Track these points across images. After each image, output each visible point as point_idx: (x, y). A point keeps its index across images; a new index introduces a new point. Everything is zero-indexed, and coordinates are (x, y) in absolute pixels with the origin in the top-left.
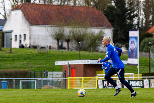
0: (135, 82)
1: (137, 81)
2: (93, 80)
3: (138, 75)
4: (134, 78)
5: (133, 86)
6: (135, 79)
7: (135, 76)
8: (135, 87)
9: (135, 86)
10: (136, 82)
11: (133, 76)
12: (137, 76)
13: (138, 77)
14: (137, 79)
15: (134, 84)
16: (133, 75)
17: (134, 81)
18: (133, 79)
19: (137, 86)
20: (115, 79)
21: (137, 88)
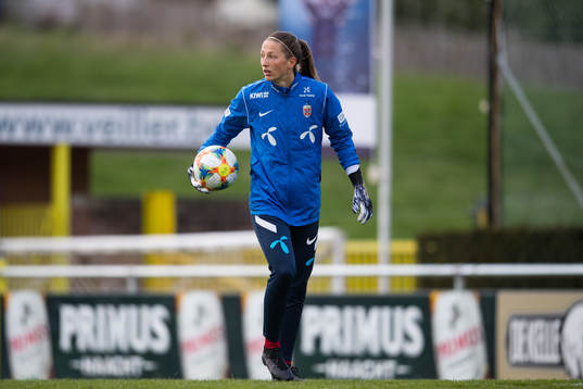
0: (348, 313)
1: (368, 302)
3: (383, 244)
5: (335, 356)
6: (357, 290)
7: (352, 259)
8: (352, 358)
9: (348, 348)
10: (360, 312)
11: (338, 255)
12: (370, 259)
13: (384, 269)
15: (342, 332)
17: (341, 302)
18: (337, 289)
19: (366, 356)
20: (167, 289)
21: (370, 370)
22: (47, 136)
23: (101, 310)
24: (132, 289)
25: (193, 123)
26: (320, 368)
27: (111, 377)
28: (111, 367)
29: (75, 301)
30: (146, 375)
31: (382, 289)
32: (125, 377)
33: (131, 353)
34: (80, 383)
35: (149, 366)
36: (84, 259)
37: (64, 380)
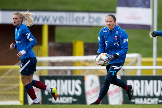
0: (142, 82)
1: (149, 78)
2: (9, 75)
3: (154, 59)
4: (142, 70)
5: (138, 97)
6: (145, 74)
7: (143, 64)
8: (143, 97)
9: (142, 94)
10: (146, 82)
11: (139, 62)
12: (150, 63)
13: (154, 67)
14: (149, 75)
15: (140, 89)
16: (137, 61)
17: (140, 78)
18: (139, 74)
19: (149, 97)
20: (82, 74)
21: (150, 101)
22: (40, 22)
23: (58, 81)
24: (69, 74)
25: (90, 18)
26: (133, 101)
27: (61, 104)
28: (62, 100)
29: (50, 78)
30: (73, 103)
31: (154, 74)
32: (66, 104)
33: (69, 96)
34: (51, 106)
35: (75, 100)
36: (53, 64)
37: (45, 105)
